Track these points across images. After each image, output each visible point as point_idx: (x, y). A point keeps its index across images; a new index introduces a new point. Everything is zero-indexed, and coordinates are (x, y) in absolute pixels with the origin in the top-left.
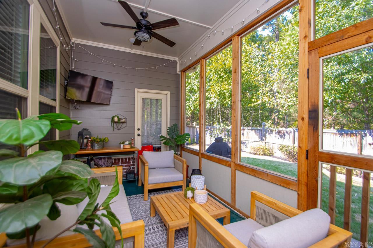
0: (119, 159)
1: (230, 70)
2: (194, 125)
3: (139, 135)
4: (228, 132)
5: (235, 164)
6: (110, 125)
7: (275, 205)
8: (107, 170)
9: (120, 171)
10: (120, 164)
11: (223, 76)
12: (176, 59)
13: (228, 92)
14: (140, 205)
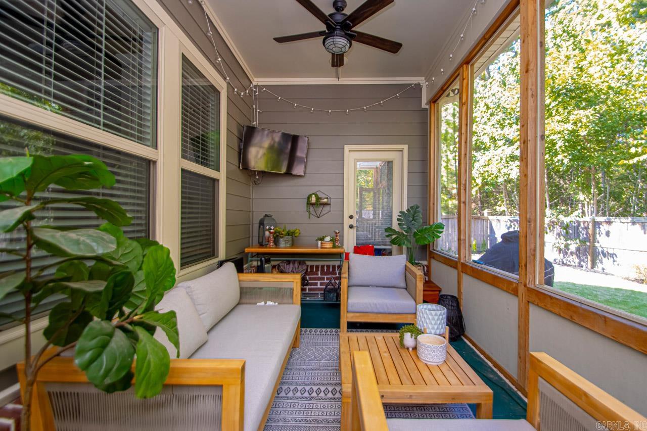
0: (317, 267)
1: (566, 89)
2: (486, 215)
3: (351, 227)
4: (564, 229)
5: (526, 289)
6: (306, 210)
7: (584, 398)
8: (277, 278)
9: (297, 282)
10: (319, 276)
11: (550, 104)
12: (421, 80)
13: (560, 138)
14: (331, 347)
